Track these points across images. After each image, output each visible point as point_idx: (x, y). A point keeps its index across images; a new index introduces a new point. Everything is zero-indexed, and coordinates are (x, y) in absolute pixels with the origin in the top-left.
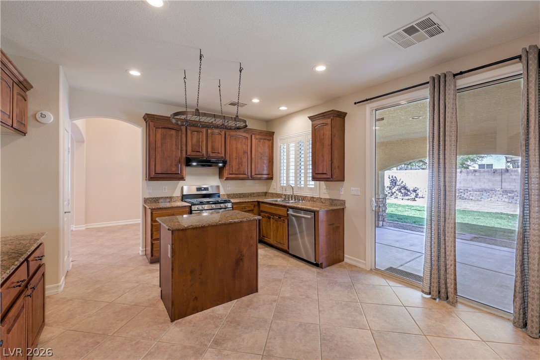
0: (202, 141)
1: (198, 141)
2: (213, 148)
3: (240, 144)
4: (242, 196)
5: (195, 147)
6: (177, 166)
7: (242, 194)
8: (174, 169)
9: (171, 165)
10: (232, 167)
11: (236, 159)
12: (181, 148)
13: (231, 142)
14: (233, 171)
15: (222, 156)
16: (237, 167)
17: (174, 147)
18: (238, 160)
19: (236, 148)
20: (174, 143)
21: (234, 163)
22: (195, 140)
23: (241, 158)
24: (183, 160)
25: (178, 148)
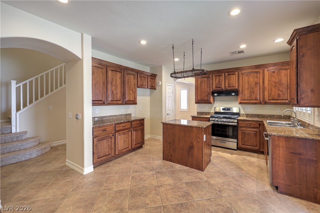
0: (222, 81)
1: (219, 81)
2: (229, 84)
3: (252, 78)
4: (260, 116)
5: (217, 85)
6: (208, 96)
7: (260, 115)
8: (206, 98)
9: (205, 96)
10: (245, 95)
11: (248, 89)
12: (210, 86)
13: (244, 78)
14: (245, 98)
15: (236, 88)
16: (249, 95)
17: (206, 86)
18: (250, 90)
19: (248, 82)
20: (206, 85)
21: (246, 92)
22: (217, 81)
23: (252, 88)
24: (211, 93)
25: (208, 87)
